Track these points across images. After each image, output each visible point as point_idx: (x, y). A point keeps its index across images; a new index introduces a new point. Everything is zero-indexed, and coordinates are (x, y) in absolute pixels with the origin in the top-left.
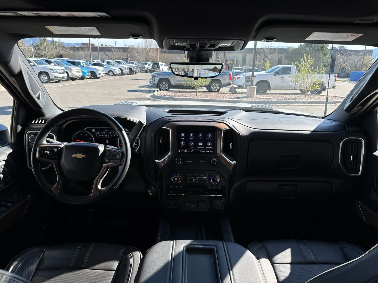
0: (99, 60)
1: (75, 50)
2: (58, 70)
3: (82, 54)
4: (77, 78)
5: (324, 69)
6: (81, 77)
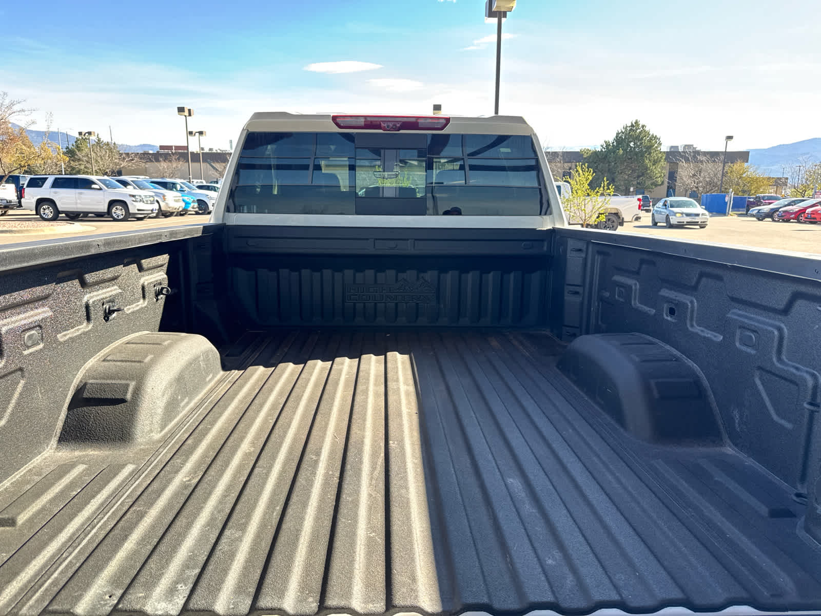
0: (202, 180)
1: (150, 160)
2: (143, 198)
3: (166, 167)
4: (174, 212)
5: (610, 187)
6: (181, 211)
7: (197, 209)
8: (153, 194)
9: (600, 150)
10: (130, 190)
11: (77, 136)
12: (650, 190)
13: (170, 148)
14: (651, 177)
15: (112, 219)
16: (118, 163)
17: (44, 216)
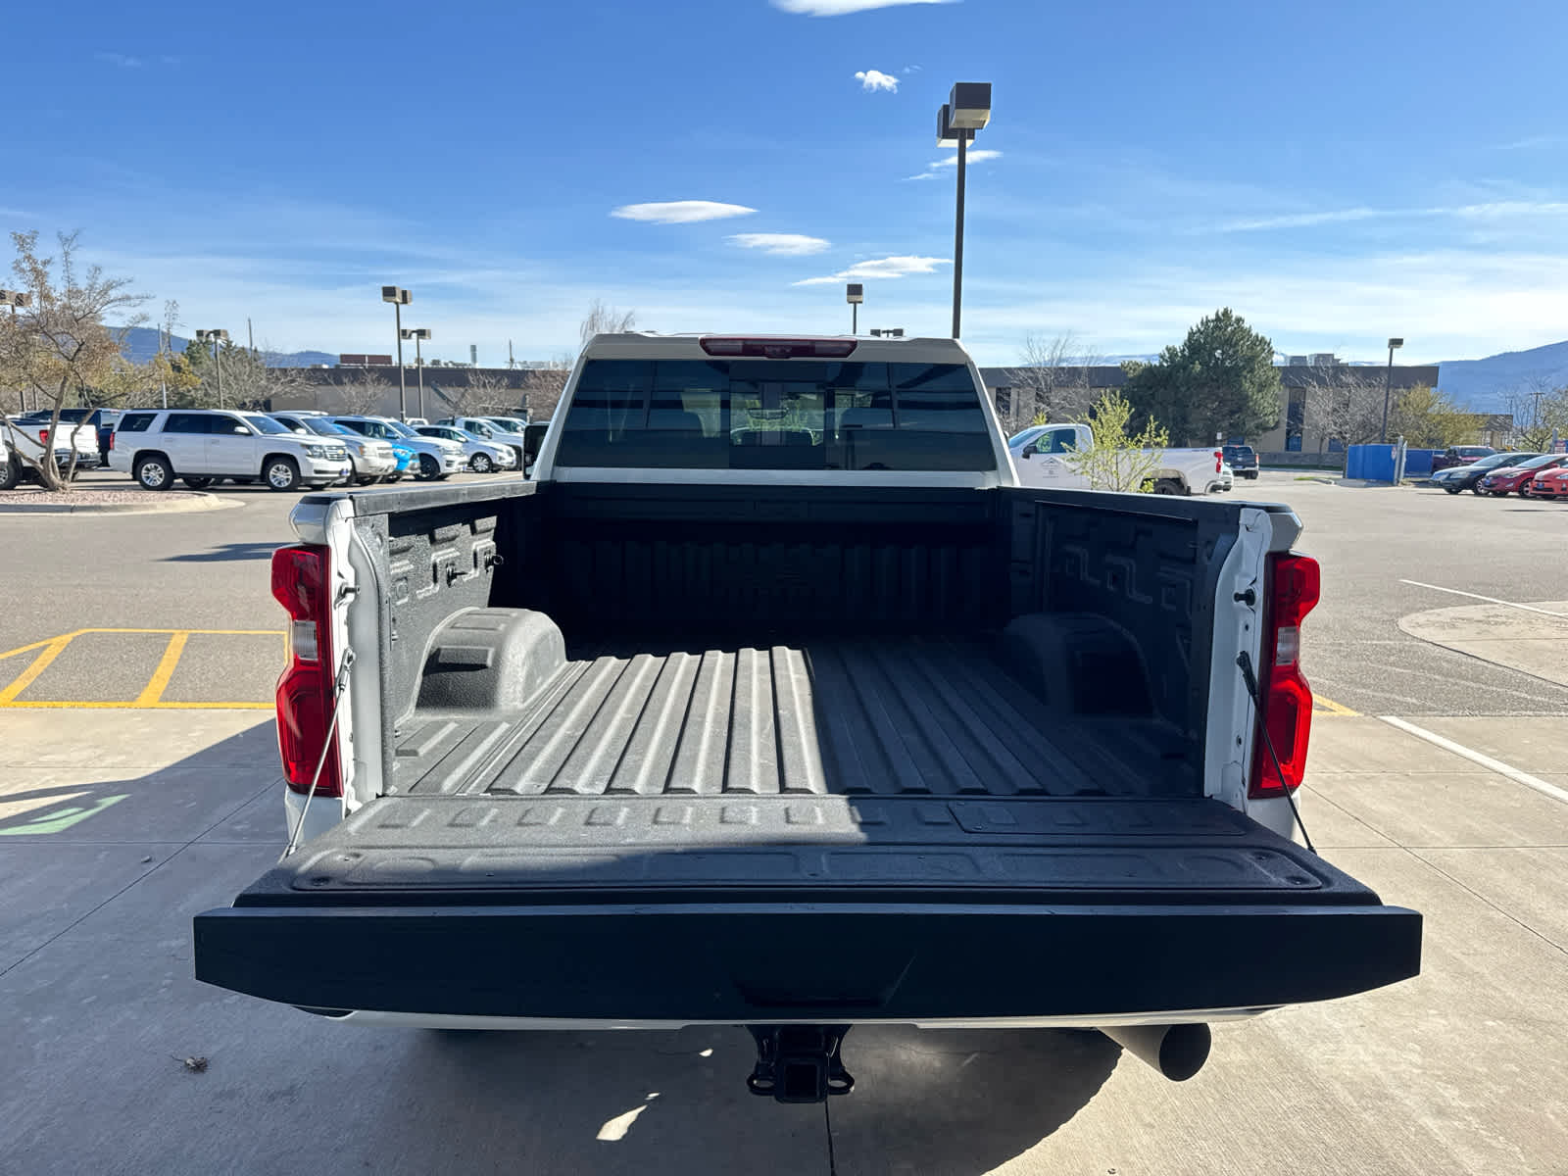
0: (421, 417)
1: (325, 380)
2: (326, 449)
3: (354, 394)
4: (377, 477)
5: (1162, 432)
6: (391, 475)
7: (419, 471)
8: (342, 443)
9: (1158, 365)
10: (301, 435)
11: (194, 337)
12: (1255, 437)
13: (360, 358)
14: (1256, 414)
15: (269, 488)
16: (266, 387)
17: (147, 482)
